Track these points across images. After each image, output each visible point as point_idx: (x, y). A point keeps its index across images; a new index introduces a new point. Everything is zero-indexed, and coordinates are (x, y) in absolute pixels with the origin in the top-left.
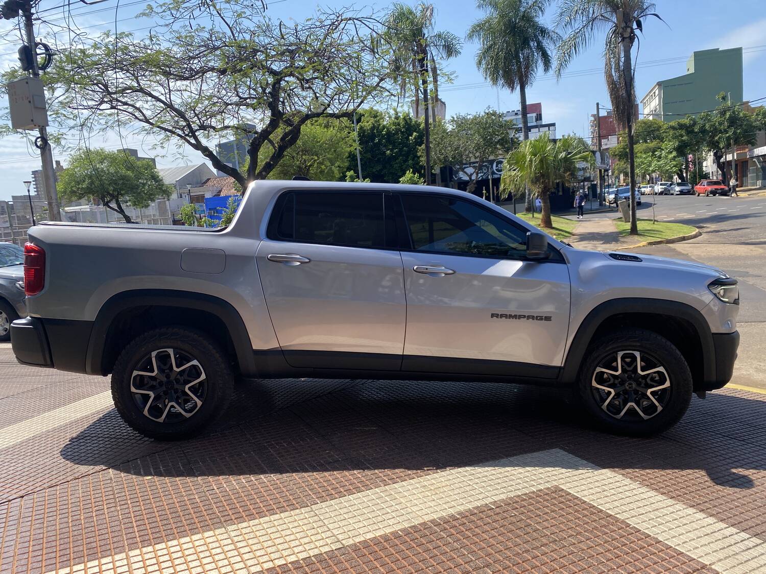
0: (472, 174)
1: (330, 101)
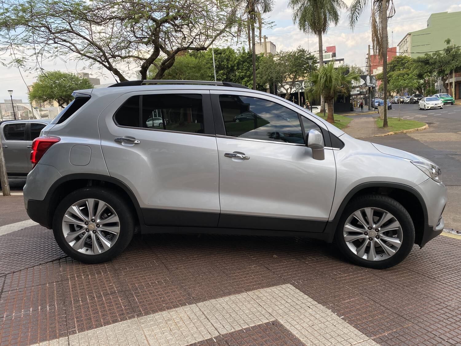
0: (288, 89)
1: (193, 40)
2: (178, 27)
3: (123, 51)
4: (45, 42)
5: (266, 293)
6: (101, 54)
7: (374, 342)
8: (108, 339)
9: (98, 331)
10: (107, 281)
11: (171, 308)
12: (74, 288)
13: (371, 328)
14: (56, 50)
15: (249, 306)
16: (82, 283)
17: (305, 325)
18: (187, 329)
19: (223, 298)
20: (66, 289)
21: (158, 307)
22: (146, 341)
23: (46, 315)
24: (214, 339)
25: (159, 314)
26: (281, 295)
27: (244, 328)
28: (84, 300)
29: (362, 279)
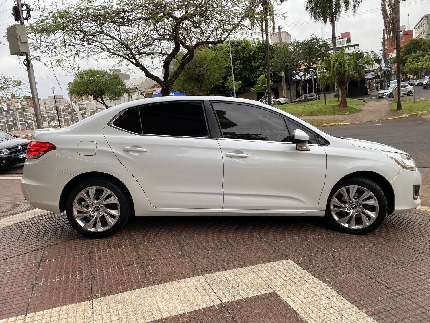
0: (302, 76)
1: (210, 34)
2: (197, 23)
3: (148, 48)
4: (81, 44)
5: (267, 267)
6: (129, 52)
7: (365, 314)
8: (125, 303)
9: (117, 296)
10: (127, 254)
11: (181, 279)
12: (100, 259)
13: (364, 302)
14: (90, 50)
15: (250, 278)
16: (106, 255)
17: (301, 297)
18: (193, 297)
19: (228, 271)
20: (93, 261)
21: (169, 277)
22: (157, 306)
23: (76, 282)
24: (216, 306)
25: (169, 283)
26: (281, 269)
27: (244, 297)
28: (107, 270)
29: (361, 257)
